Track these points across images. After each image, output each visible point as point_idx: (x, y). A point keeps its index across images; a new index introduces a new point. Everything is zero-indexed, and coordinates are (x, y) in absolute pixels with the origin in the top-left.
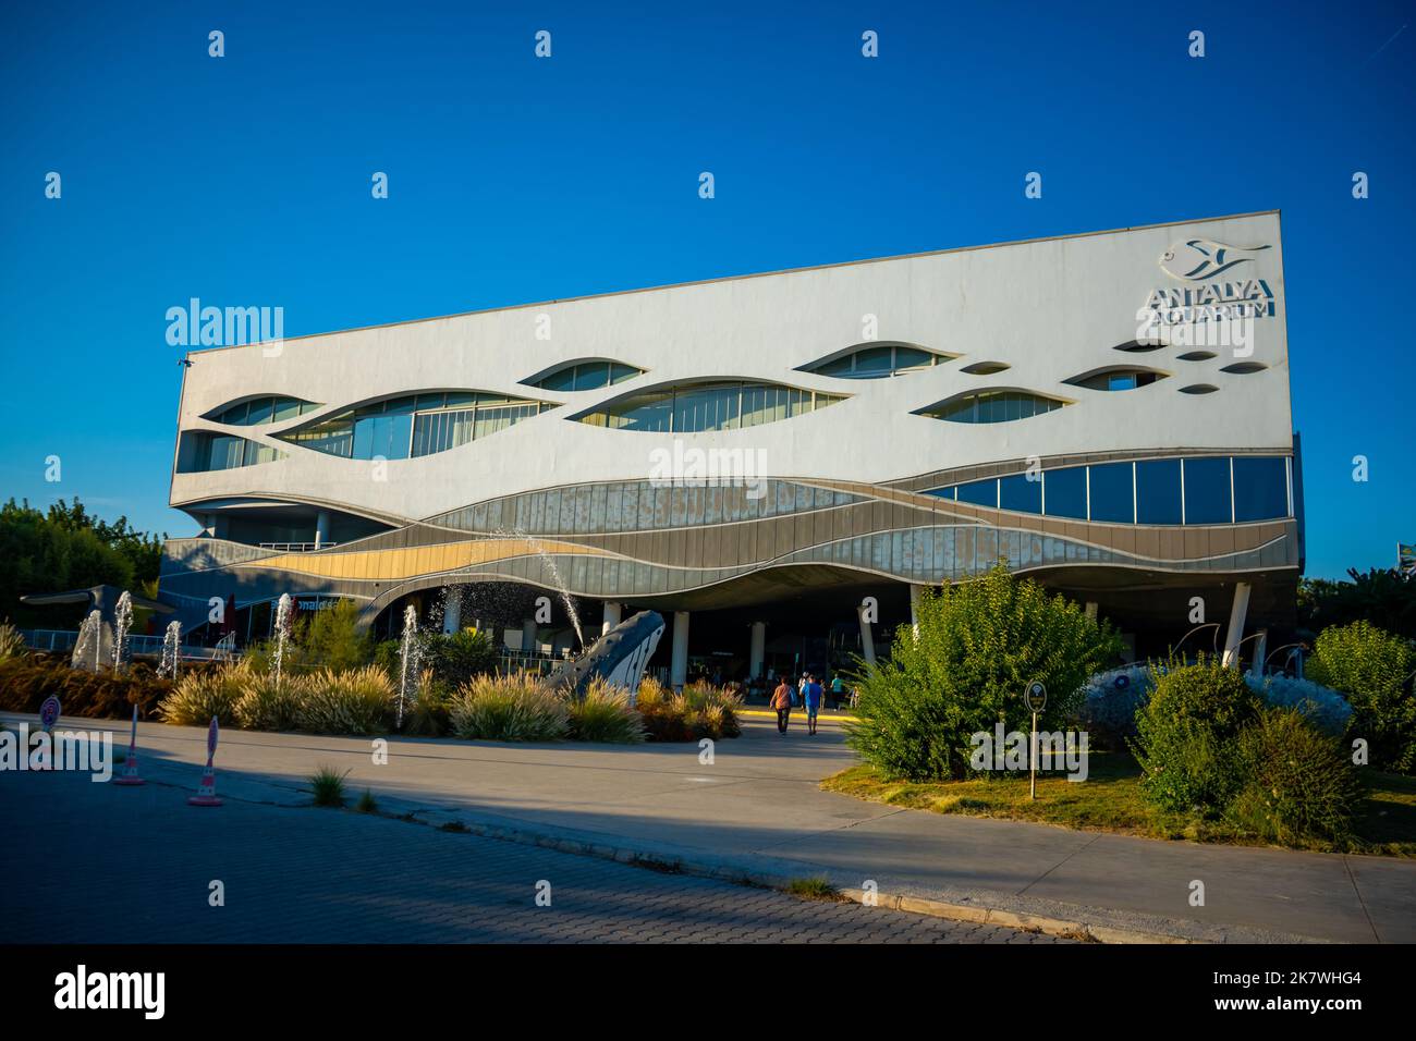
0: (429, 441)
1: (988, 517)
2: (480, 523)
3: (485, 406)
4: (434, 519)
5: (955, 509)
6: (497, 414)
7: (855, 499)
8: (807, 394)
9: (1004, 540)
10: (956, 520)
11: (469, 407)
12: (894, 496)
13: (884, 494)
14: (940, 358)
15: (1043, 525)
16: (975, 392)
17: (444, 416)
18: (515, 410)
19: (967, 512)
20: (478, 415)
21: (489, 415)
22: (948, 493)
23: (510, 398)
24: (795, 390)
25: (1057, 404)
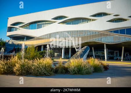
0: (39, 27)
1: (118, 35)
2: (46, 37)
3: (46, 22)
4: (40, 37)
5: (113, 34)
6: (48, 23)
7: (99, 33)
8: (90, 20)
9: (120, 38)
10: (113, 35)
11: (44, 23)
12: (104, 32)
13: (103, 32)
14: (109, 14)
15: (126, 36)
16: (114, 19)
17: (41, 24)
18: (50, 23)
19: (115, 34)
20: (46, 24)
21: (47, 24)
22: (112, 32)
23: (50, 21)
24: (89, 19)
25: (126, 20)
